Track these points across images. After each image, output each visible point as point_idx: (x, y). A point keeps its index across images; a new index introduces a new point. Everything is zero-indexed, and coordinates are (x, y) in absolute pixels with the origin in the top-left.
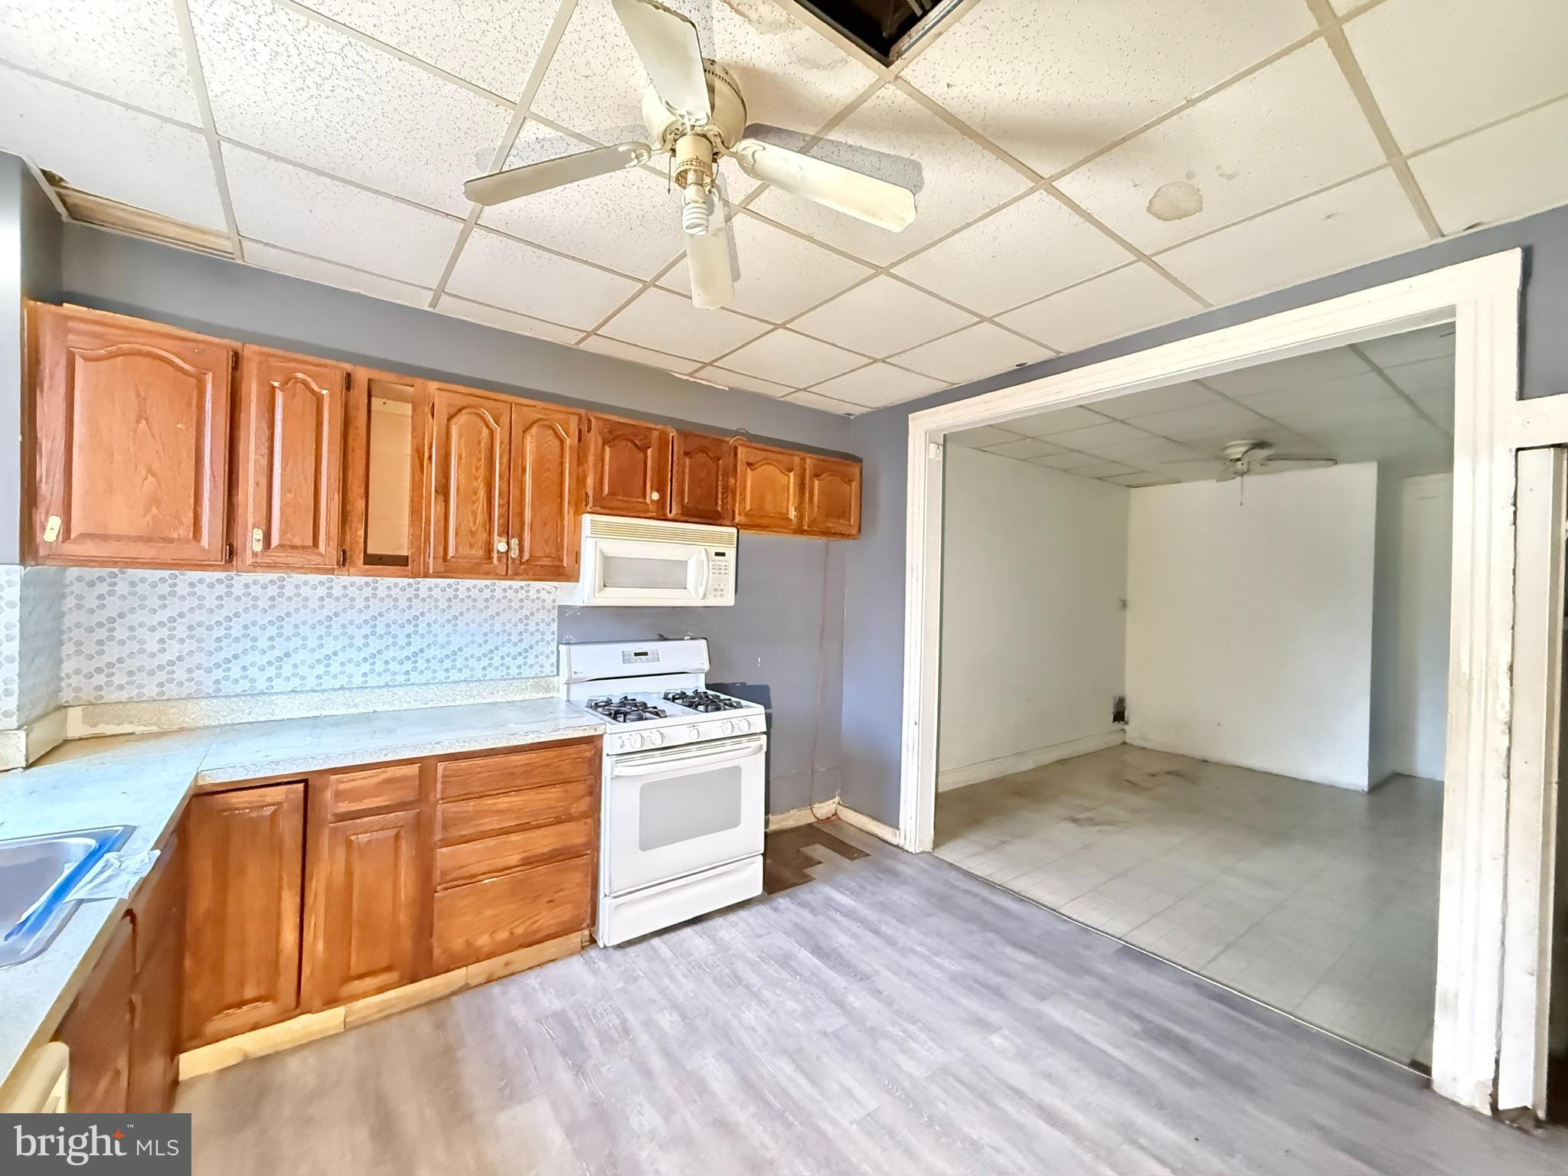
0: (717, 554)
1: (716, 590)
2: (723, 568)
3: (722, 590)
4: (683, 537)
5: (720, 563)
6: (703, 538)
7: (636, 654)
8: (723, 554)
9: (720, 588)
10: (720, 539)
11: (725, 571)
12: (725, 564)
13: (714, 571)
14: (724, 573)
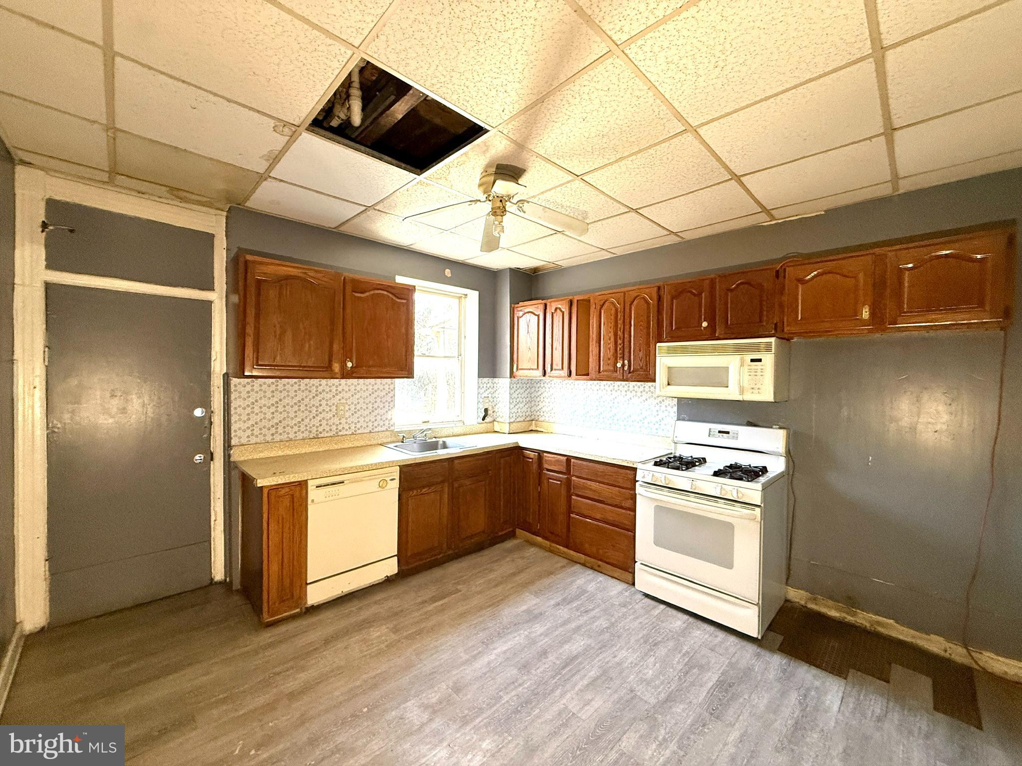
0: (752, 360)
1: (753, 388)
2: (759, 371)
3: (759, 389)
4: (723, 350)
5: (756, 367)
6: (739, 349)
7: (720, 432)
8: (760, 360)
9: (757, 386)
10: (756, 348)
11: (762, 374)
12: (762, 367)
13: (749, 373)
14: (762, 375)
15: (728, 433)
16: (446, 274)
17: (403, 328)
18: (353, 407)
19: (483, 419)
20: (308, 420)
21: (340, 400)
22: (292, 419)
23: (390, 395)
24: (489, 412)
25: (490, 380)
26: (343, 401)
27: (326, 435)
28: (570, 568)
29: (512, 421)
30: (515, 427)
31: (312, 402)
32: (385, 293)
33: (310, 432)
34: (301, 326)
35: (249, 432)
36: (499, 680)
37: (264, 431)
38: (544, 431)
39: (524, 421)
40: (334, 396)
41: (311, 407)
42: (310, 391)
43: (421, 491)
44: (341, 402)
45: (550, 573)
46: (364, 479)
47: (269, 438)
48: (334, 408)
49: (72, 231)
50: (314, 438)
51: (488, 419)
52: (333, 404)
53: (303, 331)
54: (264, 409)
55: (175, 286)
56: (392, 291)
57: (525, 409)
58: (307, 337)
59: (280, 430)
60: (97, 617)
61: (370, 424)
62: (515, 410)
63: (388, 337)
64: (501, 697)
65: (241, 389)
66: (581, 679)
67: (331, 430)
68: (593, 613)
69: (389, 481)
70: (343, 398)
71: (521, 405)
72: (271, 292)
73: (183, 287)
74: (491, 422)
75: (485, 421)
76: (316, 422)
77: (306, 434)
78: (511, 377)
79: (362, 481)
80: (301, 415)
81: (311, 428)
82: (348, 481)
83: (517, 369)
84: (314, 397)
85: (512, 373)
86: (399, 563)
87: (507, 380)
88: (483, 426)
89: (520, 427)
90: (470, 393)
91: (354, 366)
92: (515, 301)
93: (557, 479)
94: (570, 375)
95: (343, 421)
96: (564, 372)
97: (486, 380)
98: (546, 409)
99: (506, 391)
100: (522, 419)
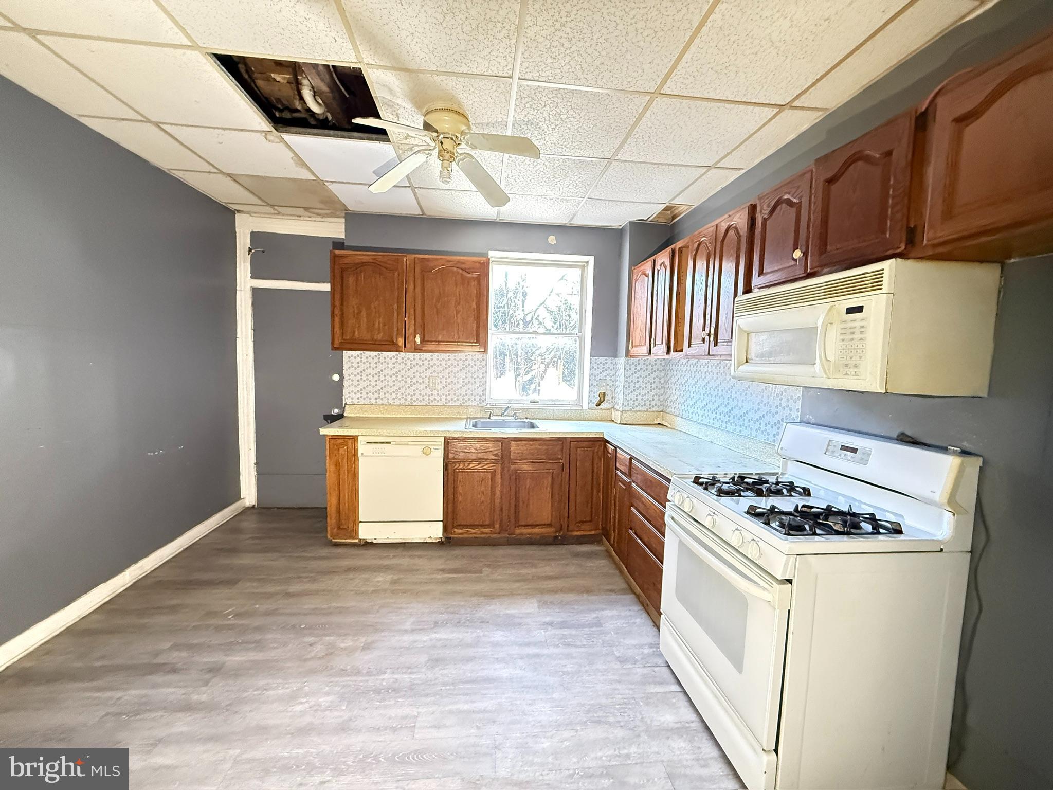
0: (850, 311)
1: (846, 366)
2: (857, 330)
3: (856, 366)
4: (810, 297)
5: (853, 324)
6: (832, 291)
7: (844, 448)
8: (859, 309)
9: (852, 362)
10: (857, 287)
11: (861, 336)
12: (862, 324)
13: (843, 337)
14: (861, 339)
15: (854, 450)
16: (549, 242)
17: (474, 303)
18: (444, 380)
19: (598, 405)
20: (404, 389)
21: (431, 373)
22: (391, 387)
23: (482, 371)
24: (607, 398)
25: (610, 360)
26: (434, 374)
27: (419, 404)
28: (621, 594)
29: (628, 408)
30: (628, 417)
31: (407, 374)
32: (456, 269)
33: (406, 400)
34: (373, 306)
35: (359, 395)
36: (402, 659)
37: (370, 395)
38: (668, 425)
39: (647, 411)
40: (426, 370)
41: (406, 378)
42: (406, 364)
43: (468, 466)
44: (433, 375)
45: (588, 591)
46: (409, 443)
47: (373, 401)
48: (426, 380)
49: (263, 252)
50: (409, 405)
51: (603, 406)
52: (426, 377)
53: (374, 310)
54: (370, 377)
55: (318, 283)
56: (463, 266)
58: (377, 315)
59: (382, 396)
60: (278, 508)
61: (461, 398)
62: (633, 396)
63: (458, 312)
64: (385, 673)
65: (352, 359)
66: (466, 702)
67: (423, 400)
68: (573, 650)
69: (432, 450)
70: (434, 372)
71: (643, 392)
72: (350, 279)
73: (324, 282)
74: (608, 409)
75: (600, 407)
76: (410, 391)
77: (402, 401)
78: (627, 356)
79: (408, 445)
80: (398, 385)
81: (406, 396)
82: (394, 443)
83: (633, 347)
84: (409, 370)
85: (628, 351)
86: (445, 529)
87: (622, 360)
88: (597, 412)
89: (638, 418)
90: (581, 374)
91: (423, 340)
92: (636, 261)
93: (624, 482)
94: (668, 352)
95: (435, 392)
96: (663, 347)
97: (603, 359)
98: (673, 398)
99: (621, 372)
100: (645, 408)
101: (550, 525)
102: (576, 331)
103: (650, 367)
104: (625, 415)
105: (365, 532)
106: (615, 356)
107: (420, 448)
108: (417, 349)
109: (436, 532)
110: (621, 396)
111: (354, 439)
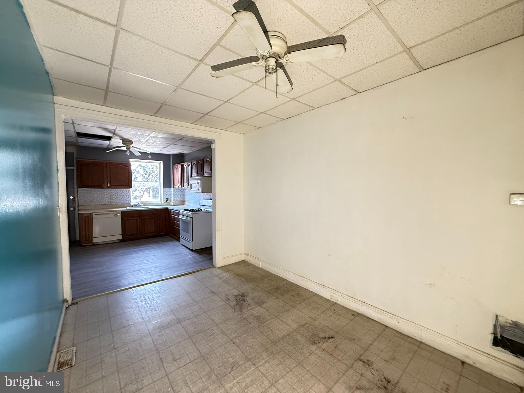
10: (199, 179)
16: (149, 157)
17: (127, 175)
19: (166, 201)
20: (101, 200)
22: (96, 199)
23: (129, 193)
24: (169, 199)
25: (169, 189)
26: (112, 195)
27: (108, 204)
29: (175, 201)
30: (175, 203)
32: (120, 165)
34: (93, 176)
35: (83, 202)
37: (94, 202)
40: (109, 194)
41: (102, 196)
42: (101, 192)
43: (129, 219)
46: (110, 214)
47: (89, 204)
48: (109, 197)
50: (103, 205)
51: (168, 201)
54: (88, 197)
56: (123, 165)
57: (180, 198)
59: (99, 202)
61: (122, 201)
62: (176, 198)
65: (81, 191)
71: (178, 197)
72: (84, 168)
76: (103, 200)
77: (101, 204)
80: (99, 199)
81: (102, 202)
83: (175, 185)
85: (173, 187)
86: (122, 237)
87: (172, 189)
88: (166, 203)
89: (177, 203)
90: (161, 193)
91: (110, 185)
92: (174, 164)
93: (173, 217)
94: (182, 187)
95: (113, 200)
96: (181, 186)
97: (167, 189)
98: (186, 198)
99: (172, 192)
100: (179, 201)
101: (154, 232)
102: (158, 181)
103: (180, 191)
104: (174, 203)
105: (95, 240)
106: (170, 188)
107: (114, 215)
108: (108, 188)
109: (120, 237)
110: (172, 198)
111: (91, 214)
